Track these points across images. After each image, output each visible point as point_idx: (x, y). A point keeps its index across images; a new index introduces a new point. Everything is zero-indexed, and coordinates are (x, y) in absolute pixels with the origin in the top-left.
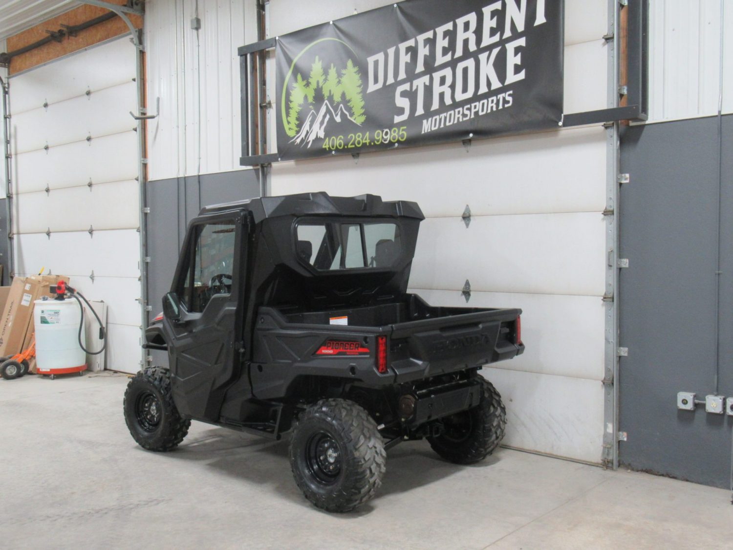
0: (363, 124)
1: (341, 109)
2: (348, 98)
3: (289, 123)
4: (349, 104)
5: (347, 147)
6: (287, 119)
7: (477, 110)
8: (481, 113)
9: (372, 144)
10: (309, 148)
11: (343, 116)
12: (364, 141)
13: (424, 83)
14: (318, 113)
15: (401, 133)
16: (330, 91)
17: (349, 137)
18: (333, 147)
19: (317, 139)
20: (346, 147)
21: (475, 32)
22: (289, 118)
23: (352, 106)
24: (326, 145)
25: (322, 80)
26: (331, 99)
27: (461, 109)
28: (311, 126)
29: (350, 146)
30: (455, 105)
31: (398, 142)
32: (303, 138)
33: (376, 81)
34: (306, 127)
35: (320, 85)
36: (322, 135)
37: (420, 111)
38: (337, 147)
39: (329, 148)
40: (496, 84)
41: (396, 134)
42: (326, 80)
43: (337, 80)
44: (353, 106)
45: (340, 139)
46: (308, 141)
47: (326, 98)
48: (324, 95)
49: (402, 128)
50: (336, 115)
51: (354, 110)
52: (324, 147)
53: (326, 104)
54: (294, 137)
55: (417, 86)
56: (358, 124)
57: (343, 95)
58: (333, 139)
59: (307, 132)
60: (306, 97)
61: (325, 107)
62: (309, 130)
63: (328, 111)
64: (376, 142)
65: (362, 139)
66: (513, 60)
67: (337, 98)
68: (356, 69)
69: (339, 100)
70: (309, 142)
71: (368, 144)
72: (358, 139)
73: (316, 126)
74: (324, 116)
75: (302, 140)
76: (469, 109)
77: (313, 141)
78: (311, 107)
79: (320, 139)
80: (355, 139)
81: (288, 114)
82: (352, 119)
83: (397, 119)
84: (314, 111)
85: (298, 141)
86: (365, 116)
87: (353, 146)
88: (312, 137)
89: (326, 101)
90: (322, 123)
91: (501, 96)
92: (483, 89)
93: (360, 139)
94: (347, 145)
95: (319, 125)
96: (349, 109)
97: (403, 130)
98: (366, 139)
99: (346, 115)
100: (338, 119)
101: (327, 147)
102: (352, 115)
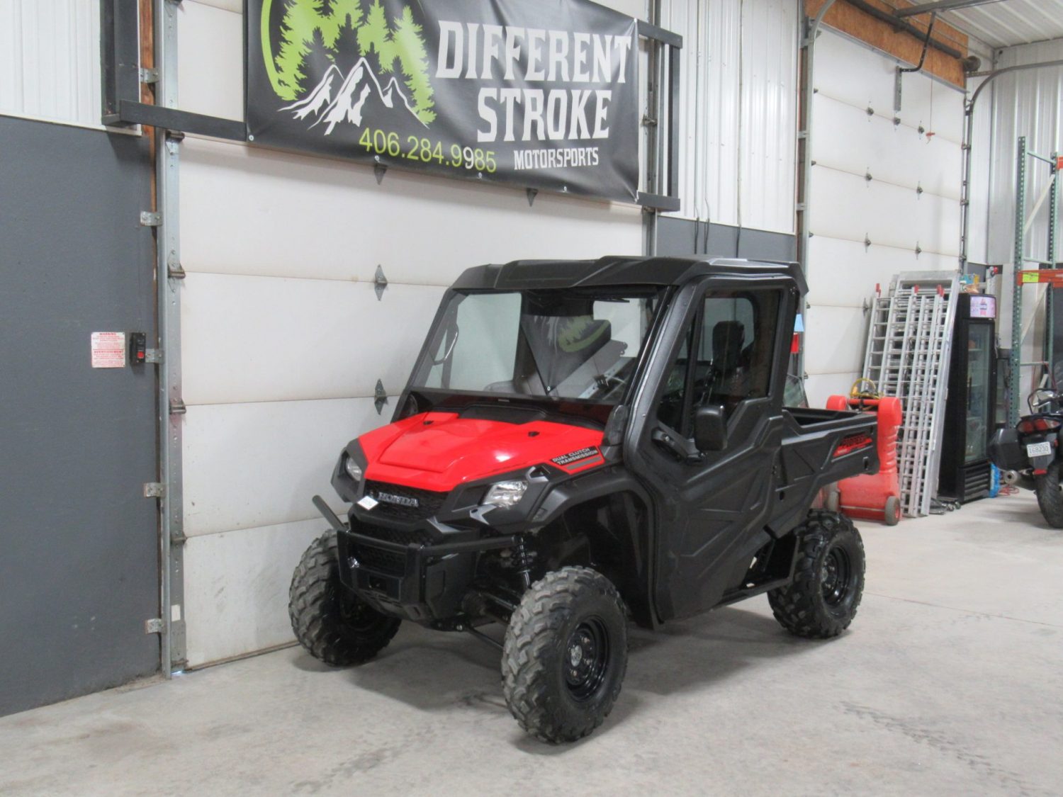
0: (430, 124)
1: (393, 84)
2: (406, 71)
3: (278, 69)
4: (407, 83)
5: (406, 155)
6: (274, 60)
7: (569, 158)
8: (573, 165)
9: (447, 163)
10: (328, 135)
11: (396, 97)
12: (434, 156)
13: (515, 98)
14: (346, 73)
15: (488, 160)
16: (372, 45)
17: (409, 140)
18: (380, 148)
19: (345, 124)
20: (403, 155)
21: (566, 57)
22: (278, 59)
23: (413, 88)
24: (365, 140)
25: (357, 19)
26: (373, 57)
27: (553, 151)
28: (333, 94)
29: (409, 156)
30: (548, 144)
31: (485, 172)
32: (313, 112)
33: (450, 63)
34: (322, 93)
35: (354, 25)
36: (356, 118)
37: (509, 136)
38: (387, 150)
39: (372, 148)
40: (585, 135)
41: (481, 159)
42: (364, 20)
43: (386, 31)
44: (415, 90)
45: (393, 138)
46: (326, 121)
47: (363, 54)
48: (358, 47)
49: (488, 153)
50: (385, 93)
51: (416, 96)
52: (361, 142)
53: (363, 65)
54: (293, 102)
55: (506, 98)
56: (424, 123)
57: (397, 62)
58: (379, 136)
59: (325, 104)
60: (318, 33)
61: (362, 68)
62: (329, 101)
63: (366, 79)
64: (453, 162)
65: (432, 150)
66: (601, 113)
67: (386, 63)
68: (418, 28)
69: (390, 68)
70: (329, 123)
71: (440, 162)
72: (424, 149)
73: (344, 98)
74: (360, 86)
75: (312, 116)
76: (562, 154)
77: (337, 124)
78: (330, 56)
79: (352, 125)
80: (420, 148)
81: (276, 51)
82: (413, 111)
83: (482, 137)
84: (336, 67)
85: (302, 113)
86: (435, 115)
87: (416, 158)
88: (335, 117)
89: (362, 60)
90: (355, 97)
91: (589, 150)
92: (573, 135)
93: (428, 149)
94: (406, 154)
95: (350, 100)
96: (409, 92)
97: (490, 156)
98: (438, 153)
99: (403, 100)
100: (388, 101)
101: (369, 144)
102: (413, 103)
